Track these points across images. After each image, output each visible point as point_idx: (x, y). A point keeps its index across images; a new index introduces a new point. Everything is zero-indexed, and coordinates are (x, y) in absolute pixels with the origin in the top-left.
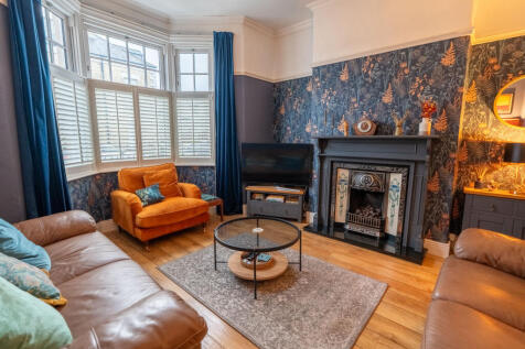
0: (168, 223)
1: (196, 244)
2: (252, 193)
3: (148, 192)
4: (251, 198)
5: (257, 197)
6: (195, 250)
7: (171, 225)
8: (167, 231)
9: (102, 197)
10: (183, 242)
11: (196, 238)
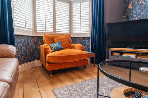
0: (64, 62)
1: (80, 78)
2: (113, 52)
3: (56, 45)
4: (112, 55)
5: (116, 54)
6: (79, 81)
7: (66, 63)
8: (63, 67)
9: (36, 49)
10: (72, 75)
11: (80, 74)
